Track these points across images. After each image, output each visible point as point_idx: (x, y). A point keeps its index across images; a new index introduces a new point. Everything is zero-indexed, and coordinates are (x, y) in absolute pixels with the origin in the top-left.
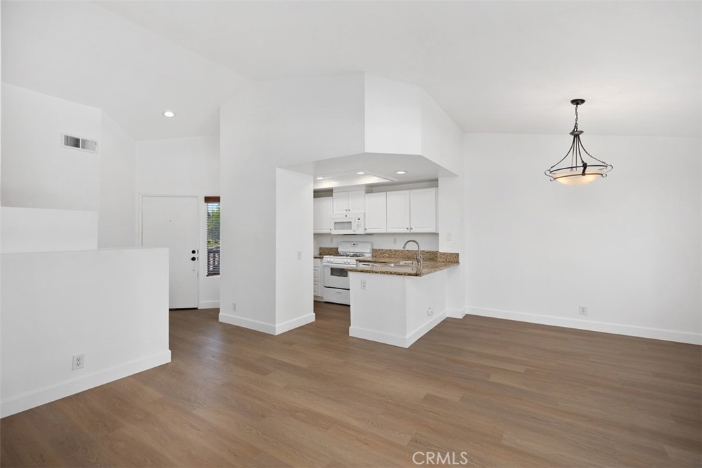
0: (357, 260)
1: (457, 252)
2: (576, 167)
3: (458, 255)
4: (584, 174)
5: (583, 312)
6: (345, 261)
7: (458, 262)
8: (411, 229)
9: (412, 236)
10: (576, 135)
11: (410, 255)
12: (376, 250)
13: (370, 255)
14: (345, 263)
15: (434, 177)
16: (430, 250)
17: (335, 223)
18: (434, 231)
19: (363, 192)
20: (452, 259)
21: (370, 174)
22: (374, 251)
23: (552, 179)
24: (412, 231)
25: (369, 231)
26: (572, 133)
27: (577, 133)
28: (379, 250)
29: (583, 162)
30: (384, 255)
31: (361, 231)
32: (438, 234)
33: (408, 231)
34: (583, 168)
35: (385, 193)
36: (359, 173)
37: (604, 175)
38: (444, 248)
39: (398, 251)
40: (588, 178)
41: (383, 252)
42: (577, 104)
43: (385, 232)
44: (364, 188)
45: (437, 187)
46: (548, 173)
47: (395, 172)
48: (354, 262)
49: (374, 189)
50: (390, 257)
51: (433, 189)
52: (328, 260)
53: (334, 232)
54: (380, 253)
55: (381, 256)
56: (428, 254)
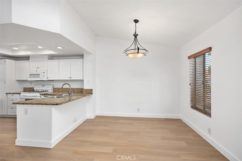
0: (41, 94)
1: (91, 89)
2: (136, 49)
3: (92, 90)
4: (138, 53)
5: (139, 110)
6: (34, 95)
7: (92, 93)
8: (71, 78)
9: (66, 82)
12: (55, 88)
13: (52, 91)
14: (34, 96)
15: (81, 53)
17: (30, 74)
18: (82, 79)
19: (47, 59)
20: (90, 92)
21: (48, 49)
22: (54, 89)
23: (126, 55)
24: (71, 79)
25: (50, 79)
26: (134, 35)
27: (136, 35)
28: (57, 88)
29: (138, 47)
30: (59, 91)
31: (45, 79)
32: (84, 80)
34: (138, 50)
35: (58, 60)
36: (39, 47)
37: (145, 55)
38: (86, 87)
39: (67, 88)
40: (140, 55)
42: (136, 22)
44: (47, 57)
45: (83, 58)
46: (125, 52)
47: (56, 47)
48: (39, 95)
49: (55, 58)
50: (62, 92)
51: (82, 60)
52: (23, 95)
53: (29, 79)
54: (58, 90)
55: (58, 91)
56: (80, 90)
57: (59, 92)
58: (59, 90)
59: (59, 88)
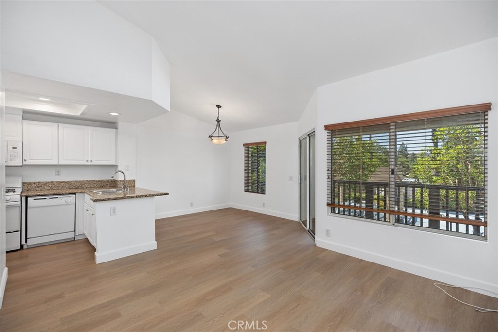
1: (134, 179)
3: (134, 181)
7: (134, 187)
8: (91, 161)
10: (218, 121)
11: (78, 185)
15: (113, 121)
16: (102, 179)
18: (115, 164)
19: (20, 117)
22: (25, 184)
24: (91, 163)
25: (29, 162)
26: (217, 120)
28: (34, 183)
30: (42, 188)
31: (17, 163)
32: (117, 166)
33: (87, 163)
36: (40, 98)
41: (40, 185)
42: (219, 108)
43: (56, 163)
44: (21, 113)
45: (117, 128)
47: (109, 113)
51: (113, 131)
54: (36, 187)
55: (37, 189)
56: (99, 183)
57: (41, 190)
58: (42, 186)
59: (40, 182)
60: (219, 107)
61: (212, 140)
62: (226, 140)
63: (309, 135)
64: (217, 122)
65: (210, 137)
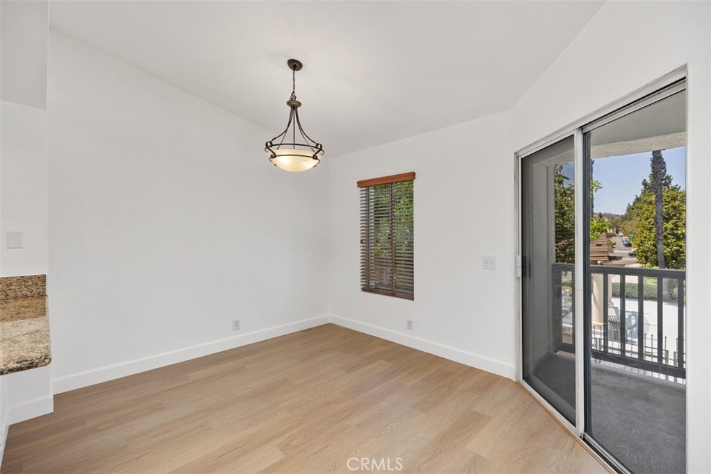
5: (237, 326)
10: (294, 105)
60: (295, 65)
61: (274, 156)
62: (315, 157)
63: (582, 128)
64: (289, 108)
65: (269, 146)
